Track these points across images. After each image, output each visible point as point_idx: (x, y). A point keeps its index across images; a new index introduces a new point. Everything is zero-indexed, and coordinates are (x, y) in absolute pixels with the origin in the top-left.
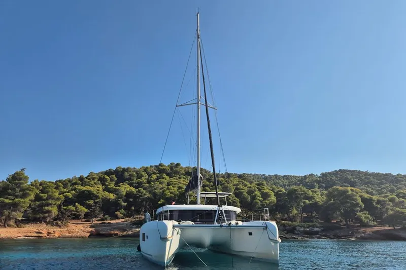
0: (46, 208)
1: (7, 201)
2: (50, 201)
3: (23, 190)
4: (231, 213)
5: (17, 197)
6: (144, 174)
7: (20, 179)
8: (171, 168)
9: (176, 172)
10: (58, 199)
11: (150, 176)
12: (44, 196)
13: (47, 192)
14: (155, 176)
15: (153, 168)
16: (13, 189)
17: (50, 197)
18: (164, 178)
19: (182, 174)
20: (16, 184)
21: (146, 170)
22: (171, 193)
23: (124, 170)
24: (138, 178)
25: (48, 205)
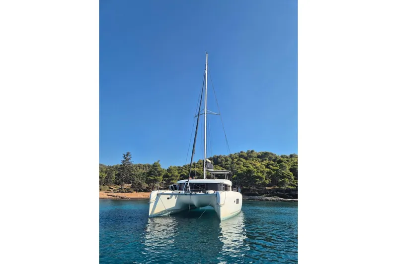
0: (172, 181)
1: (152, 178)
2: (173, 177)
3: (158, 172)
4: (219, 186)
5: (156, 176)
6: (229, 159)
7: (156, 166)
8: (248, 153)
9: (251, 157)
10: (177, 176)
11: (233, 159)
12: (170, 175)
13: (171, 173)
14: (236, 160)
15: (236, 155)
16: (154, 172)
17: (173, 175)
18: (241, 161)
19: (255, 158)
20: (155, 169)
21: (230, 156)
22: (241, 171)
23: (218, 157)
24: (226, 162)
25: (172, 180)
